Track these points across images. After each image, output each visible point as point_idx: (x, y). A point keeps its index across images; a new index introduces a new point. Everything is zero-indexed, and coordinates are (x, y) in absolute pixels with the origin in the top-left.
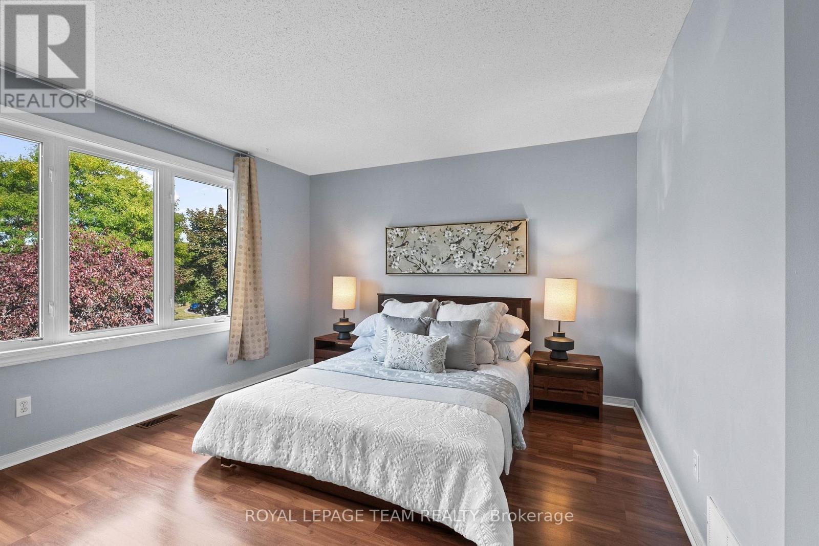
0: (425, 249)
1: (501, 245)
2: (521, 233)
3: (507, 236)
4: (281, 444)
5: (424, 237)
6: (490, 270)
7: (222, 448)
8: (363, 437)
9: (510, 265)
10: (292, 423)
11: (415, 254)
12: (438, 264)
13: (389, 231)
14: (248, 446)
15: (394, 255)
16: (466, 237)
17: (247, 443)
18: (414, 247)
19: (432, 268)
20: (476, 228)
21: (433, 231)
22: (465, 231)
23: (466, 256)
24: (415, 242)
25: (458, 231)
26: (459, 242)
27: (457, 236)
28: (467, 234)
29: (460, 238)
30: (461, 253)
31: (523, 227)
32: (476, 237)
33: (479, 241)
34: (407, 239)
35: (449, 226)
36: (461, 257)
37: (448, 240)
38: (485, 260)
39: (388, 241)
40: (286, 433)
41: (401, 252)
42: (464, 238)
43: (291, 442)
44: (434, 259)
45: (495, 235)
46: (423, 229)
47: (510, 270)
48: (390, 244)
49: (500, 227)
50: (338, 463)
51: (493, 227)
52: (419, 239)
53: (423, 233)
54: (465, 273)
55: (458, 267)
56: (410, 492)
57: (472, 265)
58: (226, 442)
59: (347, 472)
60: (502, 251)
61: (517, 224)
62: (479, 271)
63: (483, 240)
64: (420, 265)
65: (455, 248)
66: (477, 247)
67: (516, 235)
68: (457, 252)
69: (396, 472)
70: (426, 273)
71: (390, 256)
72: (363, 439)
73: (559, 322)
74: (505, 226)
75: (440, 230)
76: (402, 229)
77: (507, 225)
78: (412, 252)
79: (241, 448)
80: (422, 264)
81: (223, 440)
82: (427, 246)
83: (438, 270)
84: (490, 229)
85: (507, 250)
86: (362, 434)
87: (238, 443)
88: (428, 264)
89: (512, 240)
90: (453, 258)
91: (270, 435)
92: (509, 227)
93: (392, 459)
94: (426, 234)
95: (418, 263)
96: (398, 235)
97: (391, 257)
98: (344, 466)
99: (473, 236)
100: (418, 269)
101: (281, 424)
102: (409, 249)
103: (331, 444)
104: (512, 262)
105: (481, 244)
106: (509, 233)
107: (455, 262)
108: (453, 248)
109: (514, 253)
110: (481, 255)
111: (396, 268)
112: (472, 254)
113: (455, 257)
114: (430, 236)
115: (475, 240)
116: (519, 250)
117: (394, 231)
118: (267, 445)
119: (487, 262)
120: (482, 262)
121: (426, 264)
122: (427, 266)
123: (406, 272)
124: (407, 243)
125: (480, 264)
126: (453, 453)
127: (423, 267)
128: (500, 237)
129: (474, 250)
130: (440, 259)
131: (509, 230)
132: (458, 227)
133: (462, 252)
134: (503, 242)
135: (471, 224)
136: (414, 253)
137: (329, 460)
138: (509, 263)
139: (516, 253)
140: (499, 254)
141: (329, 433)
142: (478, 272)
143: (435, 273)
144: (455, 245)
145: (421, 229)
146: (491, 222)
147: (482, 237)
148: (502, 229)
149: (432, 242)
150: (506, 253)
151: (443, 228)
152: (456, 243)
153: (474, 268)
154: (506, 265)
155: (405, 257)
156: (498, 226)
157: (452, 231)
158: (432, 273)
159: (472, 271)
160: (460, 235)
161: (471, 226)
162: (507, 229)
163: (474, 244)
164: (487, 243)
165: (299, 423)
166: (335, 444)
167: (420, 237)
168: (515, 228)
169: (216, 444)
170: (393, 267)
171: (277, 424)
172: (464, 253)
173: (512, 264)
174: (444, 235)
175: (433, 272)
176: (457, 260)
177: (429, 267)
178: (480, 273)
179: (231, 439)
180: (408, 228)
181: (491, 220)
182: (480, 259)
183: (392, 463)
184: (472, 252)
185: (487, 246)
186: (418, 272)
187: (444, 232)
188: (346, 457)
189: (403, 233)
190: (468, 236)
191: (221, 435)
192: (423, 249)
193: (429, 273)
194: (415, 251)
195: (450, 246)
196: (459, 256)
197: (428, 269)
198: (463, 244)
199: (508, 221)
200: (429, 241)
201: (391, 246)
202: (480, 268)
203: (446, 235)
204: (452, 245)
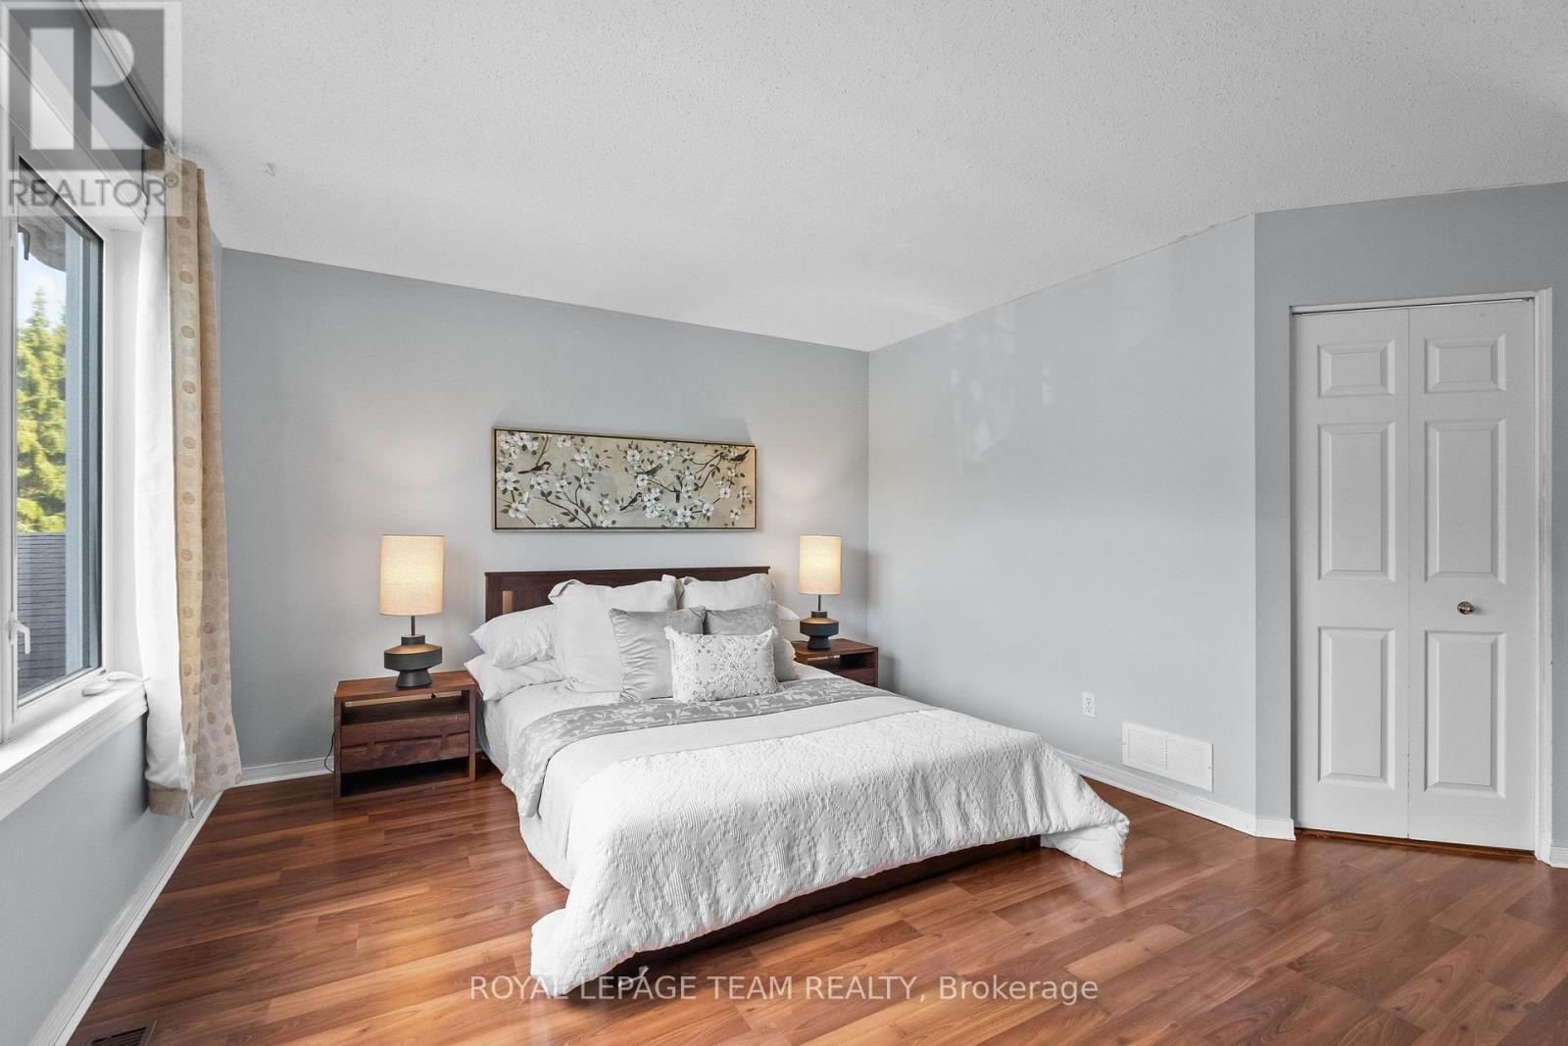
0: (588, 481)
1: (721, 482)
2: (748, 466)
3: (729, 469)
4: (795, 851)
5: (584, 457)
6: (704, 524)
7: (674, 925)
8: (923, 776)
9: (733, 515)
10: (809, 805)
11: (566, 490)
12: (613, 511)
13: (502, 437)
14: (729, 890)
15: (516, 489)
16: (665, 465)
17: (722, 889)
18: (563, 474)
19: (601, 518)
20: (681, 450)
21: (604, 448)
22: (663, 453)
23: (664, 497)
24: (564, 465)
25: (652, 452)
26: (652, 473)
27: (648, 460)
28: (667, 459)
29: (654, 466)
30: (656, 492)
31: (750, 456)
32: (681, 467)
33: (687, 473)
34: (546, 457)
35: (635, 441)
36: (656, 499)
37: (633, 467)
38: (696, 506)
39: (500, 459)
40: (802, 827)
41: (533, 483)
42: (662, 466)
43: (813, 838)
44: (606, 502)
45: (711, 466)
46: (583, 441)
47: (733, 524)
48: (506, 464)
49: (719, 453)
50: (901, 832)
51: (710, 450)
52: (573, 460)
53: (583, 449)
54: (664, 528)
55: (651, 516)
56: (997, 819)
57: (675, 514)
58: (678, 908)
59: (916, 836)
60: (722, 492)
61: (741, 451)
62: (686, 524)
63: (694, 472)
64: (577, 512)
65: (646, 482)
66: (684, 483)
67: (742, 467)
68: (649, 490)
69: (975, 803)
70: (588, 527)
71: (505, 491)
72: (924, 779)
73: (820, 596)
74: (726, 451)
75: (618, 446)
76: (535, 435)
77: (730, 451)
78: (557, 485)
79: (715, 902)
80: (579, 510)
81: (667, 909)
82: (590, 475)
83: (614, 522)
84: (704, 454)
85: (729, 491)
86: (921, 773)
87: (705, 895)
88: (593, 510)
89: (736, 476)
90: (642, 501)
91: (770, 846)
92: (732, 455)
93: (965, 789)
94: (589, 452)
95: (572, 508)
96: (524, 448)
97: (508, 493)
98: (909, 831)
99: (677, 464)
100: (572, 520)
101: (789, 816)
102: (551, 477)
103: (883, 809)
104: (735, 510)
105: (689, 478)
106: (732, 464)
107: (645, 507)
108: (642, 482)
109: (738, 496)
110: (690, 497)
111: (520, 516)
112: (675, 494)
113: (645, 499)
114: (597, 456)
115: (680, 472)
116: (745, 492)
117: (516, 437)
118: (770, 866)
119: (699, 509)
120: (691, 510)
121: (589, 510)
122: (590, 514)
123: (545, 525)
124: (546, 466)
125: (689, 513)
126: (1021, 750)
127: (581, 515)
128: (719, 470)
129: (678, 488)
130: (617, 502)
131: (732, 459)
132: (652, 445)
133: (658, 490)
134: (723, 478)
135: (674, 442)
136: (562, 487)
137: (886, 834)
138: (732, 511)
139: (741, 497)
140: (717, 496)
141: (876, 793)
142: (684, 526)
143: (607, 528)
144: (646, 477)
145: (577, 439)
146: (706, 444)
147: (692, 466)
148: (723, 457)
149: (600, 468)
150: (728, 496)
151: (624, 443)
152: (648, 473)
153: (679, 519)
154: (727, 515)
155: (543, 494)
156: (716, 451)
157: (640, 452)
158: (601, 528)
159: (676, 525)
160: (655, 460)
161: (673, 445)
162: (729, 458)
163: (678, 478)
164: (700, 478)
165: (823, 800)
166: (889, 805)
167: (577, 457)
168: (741, 458)
169: (656, 925)
170: (511, 514)
171: (781, 819)
172: (661, 492)
173: (736, 514)
174: (625, 457)
175: (604, 525)
176: (649, 504)
177: (596, 516)
178: (687, 527)
179: (686, 896)
180: (550, 436)
181: (707, 440)
182: (689, 503)
183: (968, 795)
184: (675, 491)
185: (700, 483)
186: (571, 525)
187: (626, 452)
188: (909, 816)
189: (536, 444)
190: (669, 462)
191: (660, 901)
192: (582, 481)
193: (594, 527)
194: (565, 483)
195: (636, 477)
196: (652, 496)
197: (593, 519)
198: (659, 477)
199: (730, 445)
200: (595, 466)
201: (508, 470)
202: (688, 520)
203: (629, 458)
204: (640, 477)
